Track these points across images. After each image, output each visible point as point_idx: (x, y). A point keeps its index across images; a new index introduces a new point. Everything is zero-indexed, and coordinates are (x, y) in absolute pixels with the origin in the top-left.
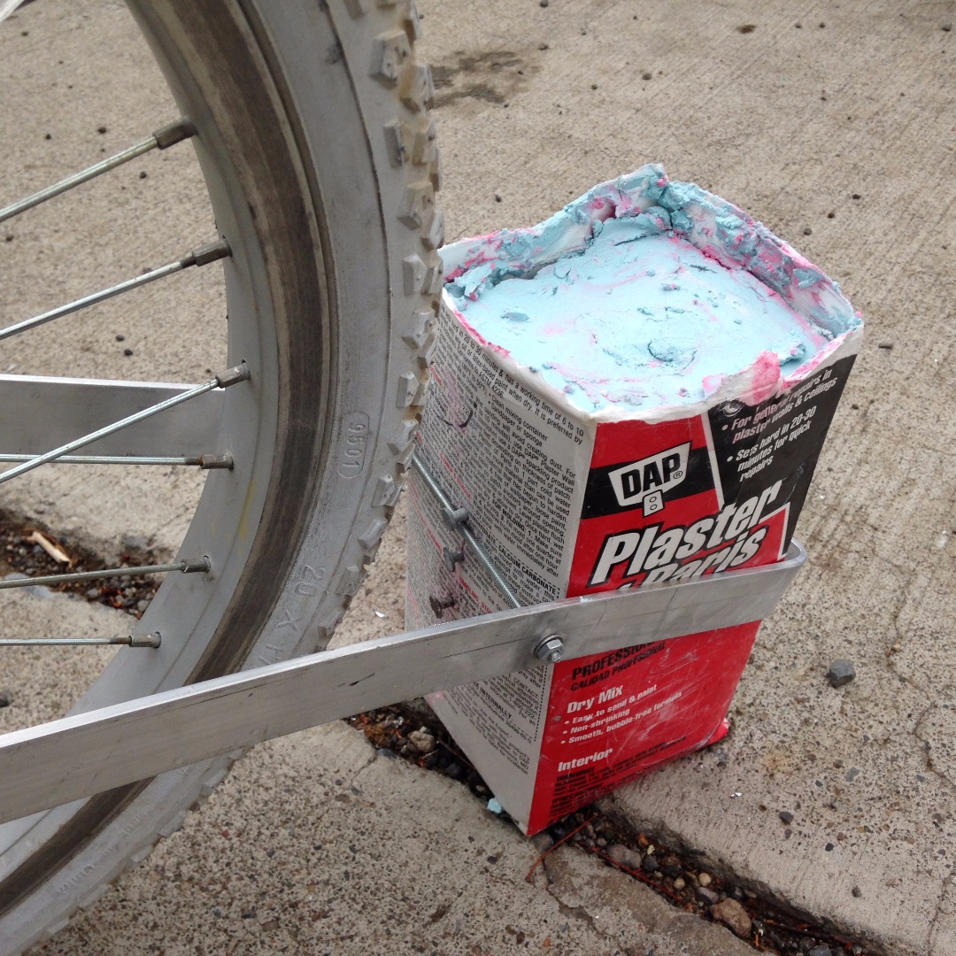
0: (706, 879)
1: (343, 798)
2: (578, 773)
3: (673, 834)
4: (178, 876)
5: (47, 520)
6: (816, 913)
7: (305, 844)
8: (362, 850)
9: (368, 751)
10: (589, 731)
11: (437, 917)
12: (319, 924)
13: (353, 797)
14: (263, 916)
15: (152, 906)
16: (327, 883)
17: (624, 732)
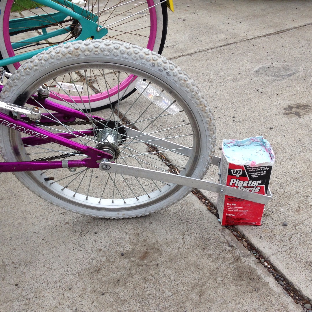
0: (244, 239)
1: (200, 213)
2: (230, 217)
3: (243, 233)
4: (176, 214)
5: (179, 168)
6: (256, 247)
7: (193, 216)
8: (200, 219)
9: (207, 209)
10: (231, 210)
11: (205, 229)
12: (190, 224)
13: (202, 214)
14: (184, 221)
15: (171, 215)
16: (193, 221)
17: (237, 213)
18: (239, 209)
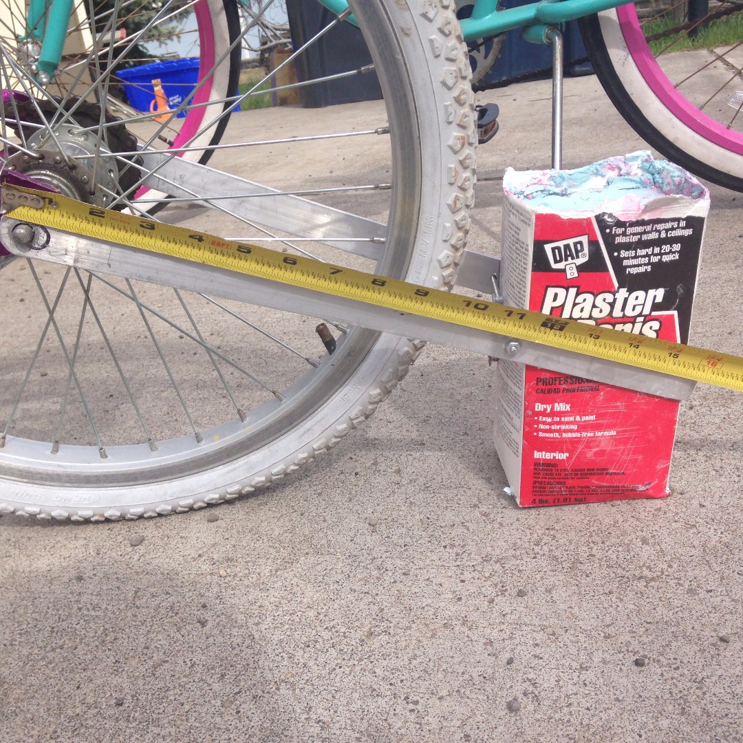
2: (547, 464)
10: (551, 431)
17: (574, 442)
18: (583, 427)
